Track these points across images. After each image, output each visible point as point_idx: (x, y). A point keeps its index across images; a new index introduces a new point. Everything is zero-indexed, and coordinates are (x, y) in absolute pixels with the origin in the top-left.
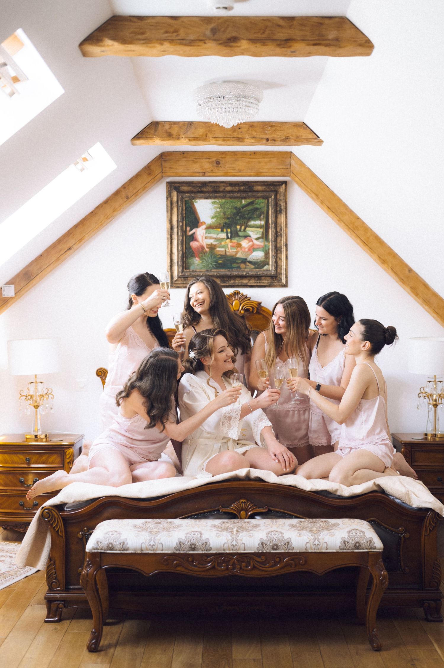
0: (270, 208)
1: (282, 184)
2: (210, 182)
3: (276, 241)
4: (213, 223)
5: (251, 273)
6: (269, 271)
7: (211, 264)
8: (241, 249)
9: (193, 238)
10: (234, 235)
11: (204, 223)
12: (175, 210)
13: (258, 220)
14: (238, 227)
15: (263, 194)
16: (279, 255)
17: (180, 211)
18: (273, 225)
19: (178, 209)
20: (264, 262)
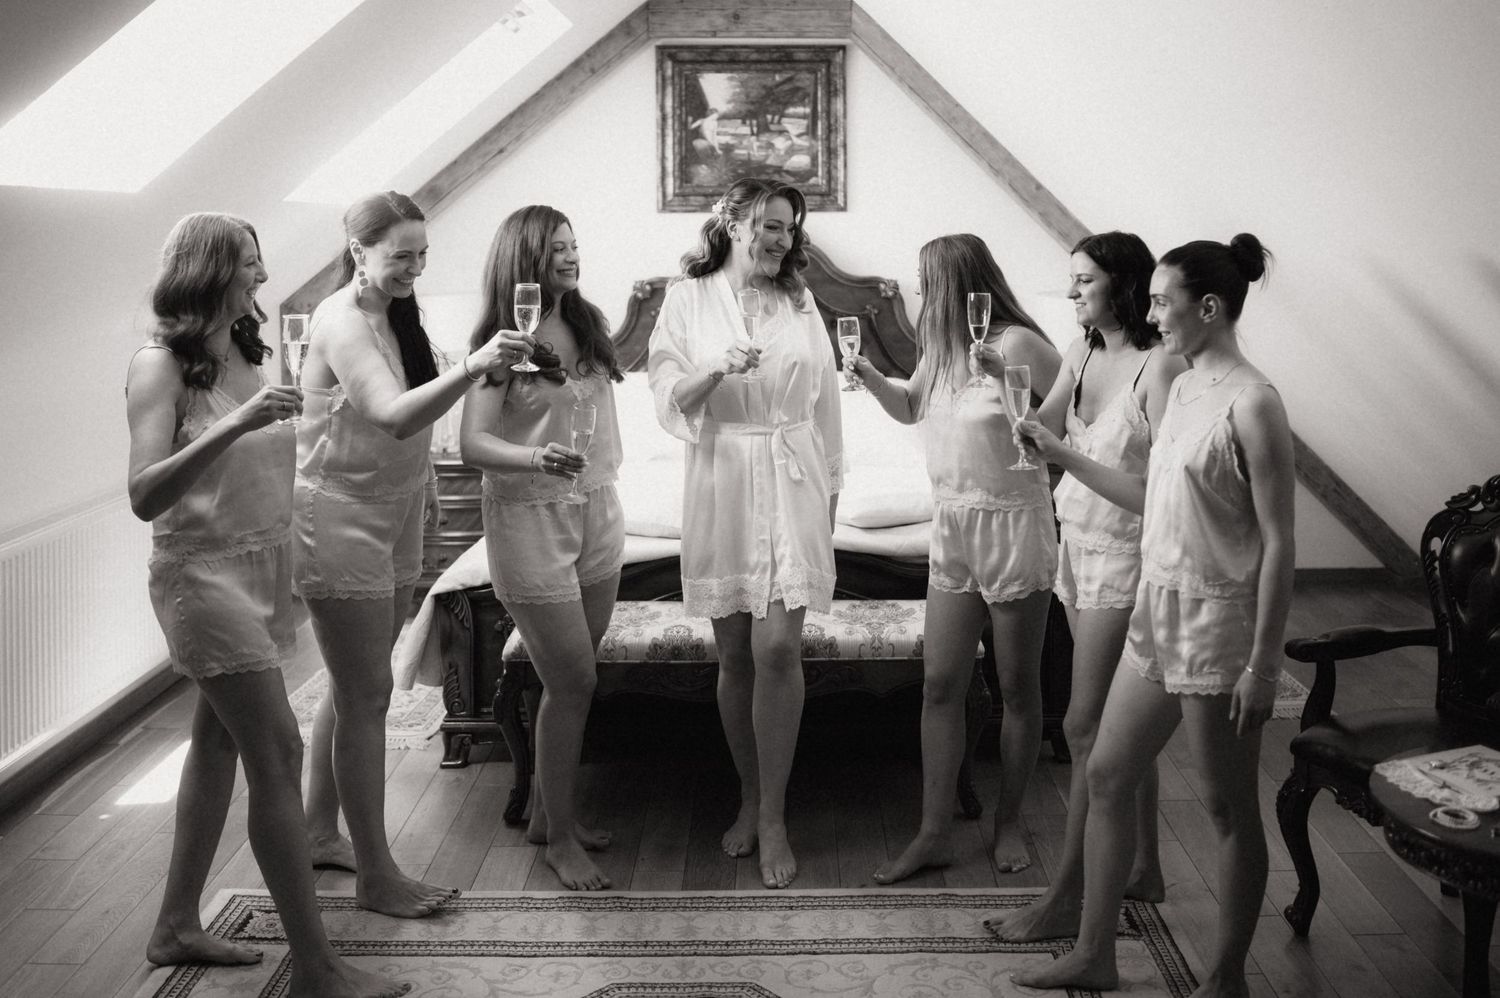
0: (819, 88)
1: (838, 51)
2: (725, 47)
3: (828, 139)
6: (818, 185)
7: (726, 174)
8: (774, 152)
9: (697, 134)
10: (763, 128)
11: (716, 110)
12: (669, 90)
13: (800, 106)
14: (769, 117)
15: (808, 65)
16: (833, 161)
17: (677, 92)
18: (824, 115)
19: (674, 89)
20: (810, 172)
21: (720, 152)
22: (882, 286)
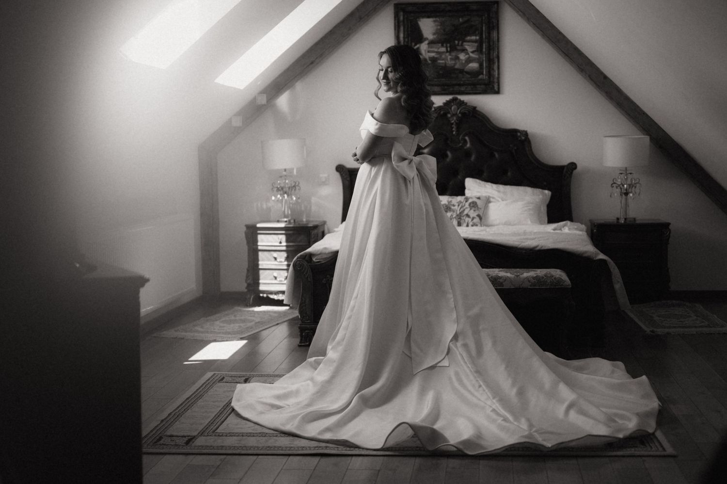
0: (484, 25)
1: (494, 4)
2: (432, 3)
3: (489, 54)
4: (435, 39)
5: (467, 82)
6: (484, 80)
7: (433, 74)
8: (459, 61)
10: (453, 48)
11: (427, 39)
12: (402, 28)
13: (473, 36)
14: (456, 42)
15: (478, 13)
16: (492, 66)
17: (406, 29)
18: (487, 40)
19: (404, 28)
20: (479, 72)
21: (430, 62)
22: (519, 134)
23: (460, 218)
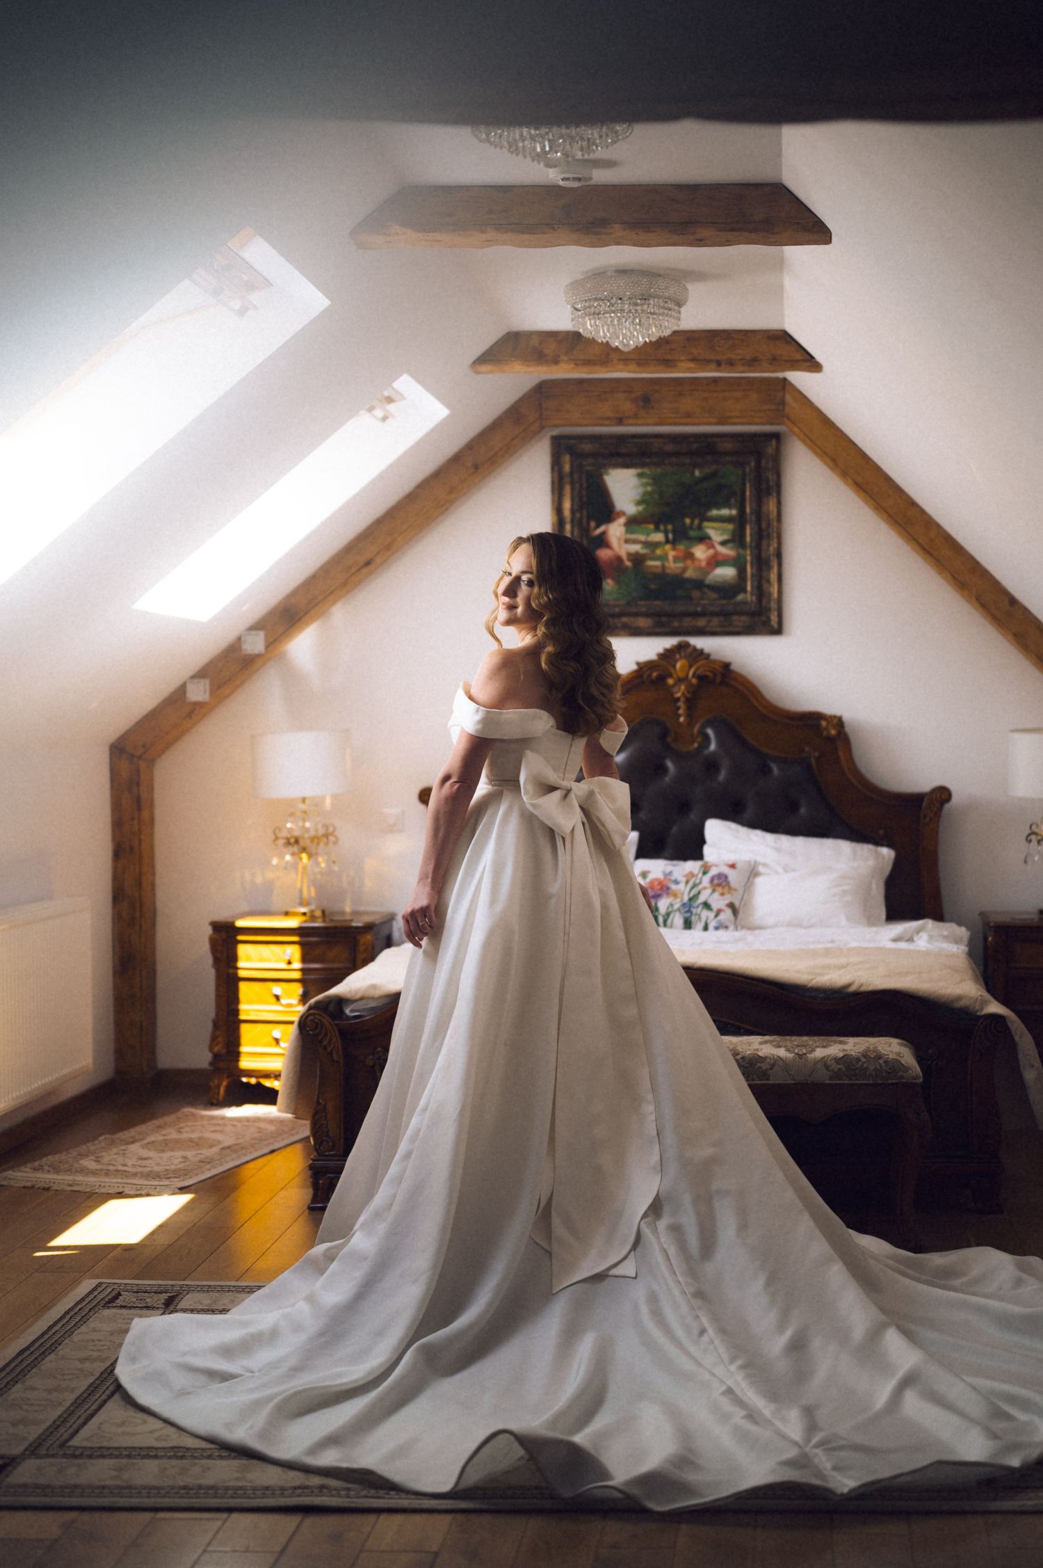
0: (748, 485)
1: (770, 440)
2: (634, 436)
3: (758, 547)
4: (640, 513)
5: (712, 608)
6: (747, 603)
7: (636, 591)
8: (693, 563)
9: (602, 541)
10: (680, 535)
11: (623, 513)
12: (568, 490)
13: (724, 507)
14: (687, 521)
15: (735, 458)
16: (765, 574)
17: (576, 492)
18: (753, 518)
19: (573, 490)
20: (737, 587)
21: (628, 564)
22: (824, 723)
23: (689, 911)
